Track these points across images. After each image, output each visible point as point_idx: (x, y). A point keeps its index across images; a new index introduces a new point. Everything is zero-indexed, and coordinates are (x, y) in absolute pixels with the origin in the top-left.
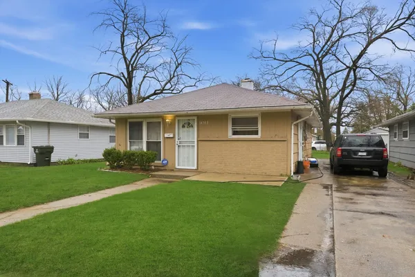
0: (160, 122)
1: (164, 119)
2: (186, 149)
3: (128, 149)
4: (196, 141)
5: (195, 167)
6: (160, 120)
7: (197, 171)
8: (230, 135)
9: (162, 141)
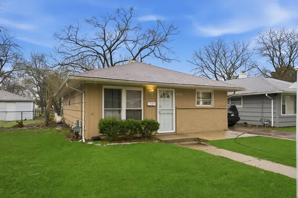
0: (140, 92)
1: (145, 89)
2: (166, 116)
3: (103, 118)
4: (174, 108)
5: (174, 131)
6: (141, 89)
7: (176, 134)
8: (201, 105)
9: (142, 108)
